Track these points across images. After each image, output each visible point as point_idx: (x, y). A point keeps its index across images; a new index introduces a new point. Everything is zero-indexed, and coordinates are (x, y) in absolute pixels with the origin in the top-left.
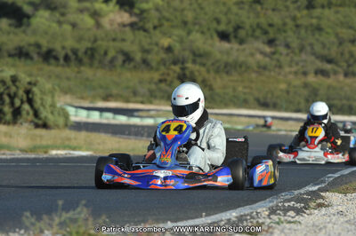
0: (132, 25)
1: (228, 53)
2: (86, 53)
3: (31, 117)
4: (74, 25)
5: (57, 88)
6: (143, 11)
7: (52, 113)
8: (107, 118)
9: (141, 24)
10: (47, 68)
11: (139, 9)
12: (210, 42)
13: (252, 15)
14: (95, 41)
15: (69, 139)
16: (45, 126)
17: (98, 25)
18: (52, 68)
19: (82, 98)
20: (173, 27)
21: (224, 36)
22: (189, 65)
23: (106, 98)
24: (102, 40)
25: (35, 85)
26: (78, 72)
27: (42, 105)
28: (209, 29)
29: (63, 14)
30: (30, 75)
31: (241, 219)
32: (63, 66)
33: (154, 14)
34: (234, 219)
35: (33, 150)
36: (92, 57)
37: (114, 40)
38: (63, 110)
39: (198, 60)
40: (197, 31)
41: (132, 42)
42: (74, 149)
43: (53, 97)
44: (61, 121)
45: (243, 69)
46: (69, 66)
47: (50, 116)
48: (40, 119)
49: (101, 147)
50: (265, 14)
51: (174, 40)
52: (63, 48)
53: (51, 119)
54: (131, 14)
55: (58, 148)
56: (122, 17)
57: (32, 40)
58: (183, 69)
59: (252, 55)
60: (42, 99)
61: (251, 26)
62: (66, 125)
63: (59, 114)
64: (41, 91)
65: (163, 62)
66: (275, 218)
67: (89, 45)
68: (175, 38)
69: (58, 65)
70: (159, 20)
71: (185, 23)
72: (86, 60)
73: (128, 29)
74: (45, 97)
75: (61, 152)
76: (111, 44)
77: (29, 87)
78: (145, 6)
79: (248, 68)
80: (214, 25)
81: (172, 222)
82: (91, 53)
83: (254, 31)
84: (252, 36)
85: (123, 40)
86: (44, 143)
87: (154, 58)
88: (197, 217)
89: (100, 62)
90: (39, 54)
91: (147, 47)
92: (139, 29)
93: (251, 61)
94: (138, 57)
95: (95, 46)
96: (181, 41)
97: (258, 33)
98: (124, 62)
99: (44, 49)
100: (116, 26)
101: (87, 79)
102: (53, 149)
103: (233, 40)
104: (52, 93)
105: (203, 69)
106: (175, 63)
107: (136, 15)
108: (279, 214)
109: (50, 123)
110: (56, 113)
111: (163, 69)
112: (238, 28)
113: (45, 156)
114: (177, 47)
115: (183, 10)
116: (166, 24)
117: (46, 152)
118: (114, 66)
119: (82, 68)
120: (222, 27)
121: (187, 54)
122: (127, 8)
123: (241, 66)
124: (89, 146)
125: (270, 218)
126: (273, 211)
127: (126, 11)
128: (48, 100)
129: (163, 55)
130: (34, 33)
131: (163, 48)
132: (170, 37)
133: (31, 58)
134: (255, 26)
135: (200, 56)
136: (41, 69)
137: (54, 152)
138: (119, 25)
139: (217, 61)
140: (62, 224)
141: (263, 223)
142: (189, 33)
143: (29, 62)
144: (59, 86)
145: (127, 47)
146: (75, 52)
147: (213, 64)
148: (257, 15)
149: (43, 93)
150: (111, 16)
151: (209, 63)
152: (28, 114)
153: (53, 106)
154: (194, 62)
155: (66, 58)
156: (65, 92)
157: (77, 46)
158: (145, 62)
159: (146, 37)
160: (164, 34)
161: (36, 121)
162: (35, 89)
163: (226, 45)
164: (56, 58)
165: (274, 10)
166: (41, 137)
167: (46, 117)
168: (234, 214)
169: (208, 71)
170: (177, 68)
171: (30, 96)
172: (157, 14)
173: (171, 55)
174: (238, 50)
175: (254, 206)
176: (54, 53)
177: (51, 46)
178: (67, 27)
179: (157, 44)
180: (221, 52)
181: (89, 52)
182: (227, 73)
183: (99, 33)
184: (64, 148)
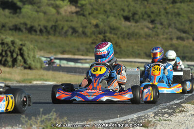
0: (77, 13)
1: (129, 27)
2: (52, 28)
3: (22, 63)
4: (45, 13)
5: (36, 47)
6: (83, 5)
7: (34, 61)
8: (64, 64)
9: (82, 12)
10: (30, 36)
11: (80, 4)
12: (119, 22)
13: (142, 7)
14: (57, 21)
15: (43, 75)
16: (30, 68)
17: (58, 13)
18: (33, 36)
19: (50, 53)
20: (99, 13)
21: (127, 19)
22: (108, 35)
23: (63, 53)
24: (61, 21)
25: (24, 45)
26: (48, 39)
27: (28, 56)
28: (118, 15)
29: (39, 7)
30: (21, 40)
31: (139, 118)
32: (39, 35)
33: (89, 6)
34: (135, 119)
35: (23, 81)
36: (55, 30)
37: (67, 21)
38: (40, 59)
39: (113, 32)
40: (112, 16)
41: (77, 22)
42: (46, 81)
43: (34, 52)
44: (38, 65)
45: (137, 36)
46: (42, 35)
47: (32, 63)
48: (27, 64)
49: (60, 80)
50: (149, 6)
51: (100, 21)
52: (39, 25)
53: (33, 64)
54: (76, 7)
55: (37, 80)
56: (71, 8)
57: (22, 21)
58: (104, 37)
59: (142, 29)
60: (28, 53)
61: (142, 13)
62: (41, 68)
63: (37, 62)
64: (27, 49)
65: (94, 33)
66: (157, 118)
67: (54, 24)
68: (100, 19)
69: (36, 35)
70: (92, 10)
71: (106, 12)
72: (52, 32)
73: (74, 15)
74: (30, 52)
75: (39, 83)
76: (66, 23)
77: (21, 47)
78: (83, 2)
79: (140, 36)
80: (122, 12)
81: (101, 120)
82: (55, 28)
83: (143, 16)
84: (142, 18)
85: (72, 21)
86: (30, 77)
87: (89, 31)
88: (115, 118)
89: (59, 33)
90: (26, 29)
91: (85, 25)
92: (80, 15)
93: (142, 32)
94: (80, 30)
95: (57, 24)
96: (103, 21)
97: (145, 17)
98: (72, 33)
99: (29, 26)
100: (68, 13)
101: (52, 42)
102: (34, 81)
103: (132, 21)
104: (33, 50)
105: (115, 37)
106: (100, 33)
107: (79, 7)
108: (160, 116)
109: (33, 66)
110: (36, 61)
111: (94, 37)
112: (134, 14)
113: (30, 84)
114: (101, 25)
115: (104, 5)
116: (95, 12)
117: (30, 83)
118: (67, 35)
119: (50, 37)
120: (126, 14)
121: (107, 28)
122: (74, 4)
123: (136, 35)
124: (54, 79)
125: (155, 118)
126: (156, 114)
127: (73, 5)
128: (32, 54)
129: (93, 29)
130: (23, 17)
131: (93, 25)
132: (97, 19)
133: (22, 31)
134: (144, 13)
135: (114, 29)
136: (27, 37)
137: (35, 83)
138: (70, 12)
139: (124, 32)
140: (42, 122)
141: (151, 121)
142: (108, 17)
143: (20, 33)
144: (37, 46)
145: (74, 24)
146: (46, 28)
147: (121, 34)
148: (145, 7)
149: (29, 50)
150: (65, 8)
151: (119, 33)
152: (21, 61)
153: (34, 57)
154: (111, 33)
155: (41, 31)
156: (41, 49)
157: (46, 24)
158: (84, 33)
159: (84, 19)
160: (94, 17)
161: (25, 65)
162: (24, 48)
163: (128, 23)
164: (35, 31)
165: (154, 4)
166: (28, 74)
167: (30, 63)
168: (135, 116)
169: (118, 38)
170: (101, 36)
171: (22, 52)
172: (90, 7)
173: (98, 29)
174: (135, 26)
175: (145, 111)
176: (34, 28)
177: (33, 24)
178: (41, 14)
179: (90, 23)
180: (125, 27)
181: (54, 28)
182: (129, 39)
183: (59, 17)
184: (41, 80)
